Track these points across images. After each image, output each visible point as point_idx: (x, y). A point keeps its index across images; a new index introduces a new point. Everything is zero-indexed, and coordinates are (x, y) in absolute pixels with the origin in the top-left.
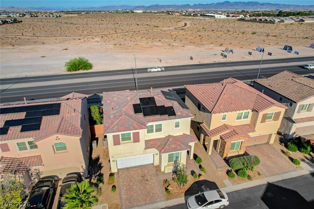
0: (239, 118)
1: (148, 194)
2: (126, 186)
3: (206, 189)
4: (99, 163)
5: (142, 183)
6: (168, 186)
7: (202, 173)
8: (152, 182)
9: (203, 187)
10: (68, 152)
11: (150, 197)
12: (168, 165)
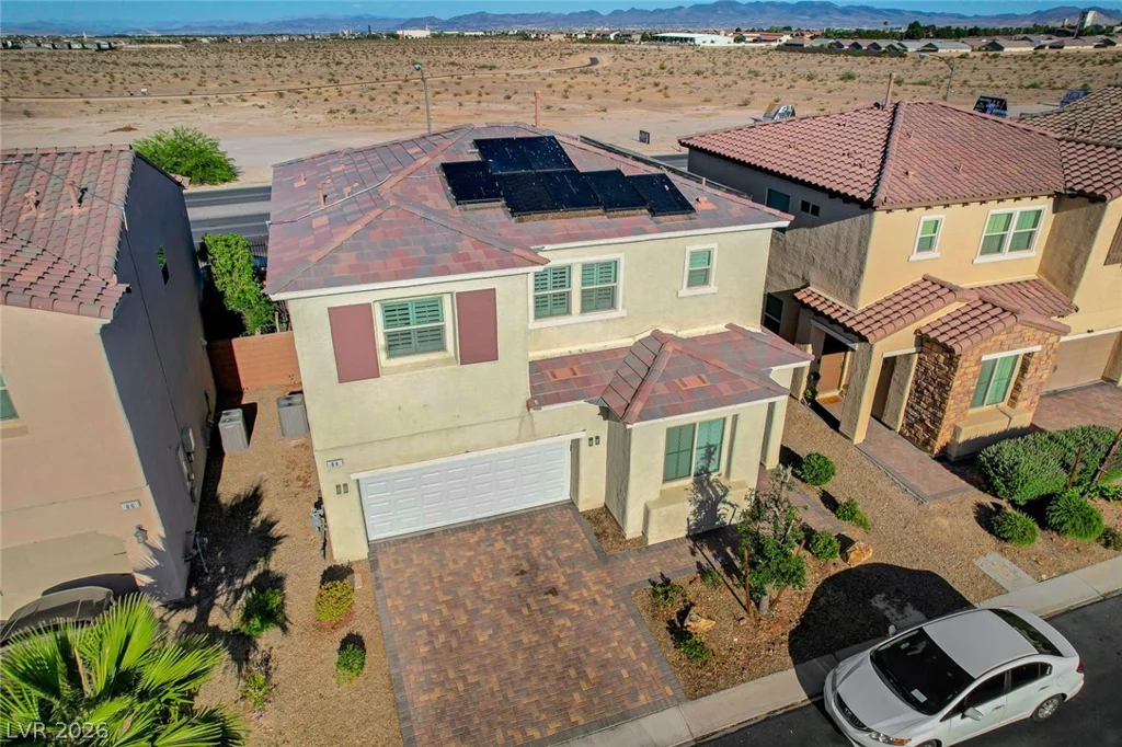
0: (993, 245)
1: (572, 672)
2: (430, 634)
3: (901, 609)
4: (257, 521)
5: (525, 611)
6: (683, 614)
7: (848, 529)
8: (582, 601)
9: (879, 602)
10: (23, 431)
11: (584, 686)
12: (665, 498)
